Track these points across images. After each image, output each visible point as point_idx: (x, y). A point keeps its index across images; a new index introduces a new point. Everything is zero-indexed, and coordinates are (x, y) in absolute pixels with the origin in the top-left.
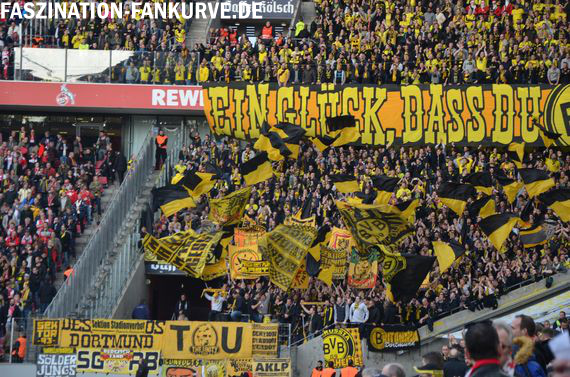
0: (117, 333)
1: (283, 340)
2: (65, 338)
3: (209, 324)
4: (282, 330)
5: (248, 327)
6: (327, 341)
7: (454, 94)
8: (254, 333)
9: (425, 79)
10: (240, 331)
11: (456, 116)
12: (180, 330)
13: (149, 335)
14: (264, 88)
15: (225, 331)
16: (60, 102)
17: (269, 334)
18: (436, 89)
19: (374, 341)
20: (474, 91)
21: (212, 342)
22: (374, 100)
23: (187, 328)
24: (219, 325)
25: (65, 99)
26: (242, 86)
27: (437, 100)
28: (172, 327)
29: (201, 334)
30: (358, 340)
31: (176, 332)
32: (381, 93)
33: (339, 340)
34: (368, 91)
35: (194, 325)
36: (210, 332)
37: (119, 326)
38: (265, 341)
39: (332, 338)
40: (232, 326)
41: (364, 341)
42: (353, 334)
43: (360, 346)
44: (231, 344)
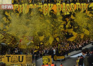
3: (15, 55)
5: (25, 56)
6: (43, 59)
7: (68, 5)
8: (26, 57)
10: (23, 57)
11: (68, 9)
12: (8, 57)
14: (26, 4)
17: (30, 57)
19: (55, 58)
21: (16, 60)
22: (51, 6)
23: (10, 56)
24: (18, 56)
27: (64, 6)
28: (6, 56)
29: (13, 58)
30: (51, 58)
31: (7, 57)
33: (46, 58)
34: (49, 5)
35: (11, 56)
36: (16, 57)
38: (29, 59)
39: (45, 58)
40: (21, 56)
41: (52, 59)
42: (50, 57)
43: (51, 60)
44: (21, 60)
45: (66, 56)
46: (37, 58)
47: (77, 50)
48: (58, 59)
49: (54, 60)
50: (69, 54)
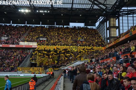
0: (26, 69)
1: (44, 69)
2: (21, 69)
4: (44, 68)
5: (41, 68)
6: (49, 69)
7: (61, 46)
9: (58, 45)
10: (40, 68)
12: (33, 68)
13: (30, 69)
14: (43, 46)
15: (38, 68)
16: (23, 47)
18: (59, 46)
20: (63, 46)
24: (37, 68)
25: (24, 47)
26: (41, 45)
27: (59, 47)
32: (54, 46)
34: (53, 46)
35: (35, 68)
37: (26, 68)
40: (39, 68)
43: (53, 70)
44: (39, 70)
45: (59, 68)
46: (46, 69)
47: (64, 66)
48: (55, 70)
49: (54, 70)
50: (61, 68)
